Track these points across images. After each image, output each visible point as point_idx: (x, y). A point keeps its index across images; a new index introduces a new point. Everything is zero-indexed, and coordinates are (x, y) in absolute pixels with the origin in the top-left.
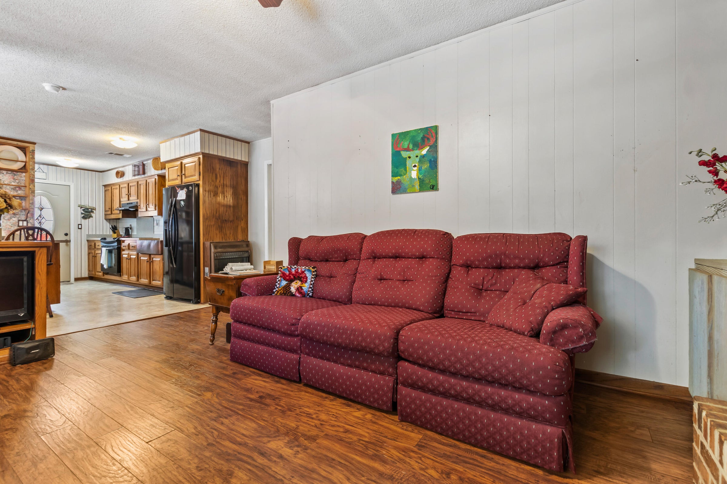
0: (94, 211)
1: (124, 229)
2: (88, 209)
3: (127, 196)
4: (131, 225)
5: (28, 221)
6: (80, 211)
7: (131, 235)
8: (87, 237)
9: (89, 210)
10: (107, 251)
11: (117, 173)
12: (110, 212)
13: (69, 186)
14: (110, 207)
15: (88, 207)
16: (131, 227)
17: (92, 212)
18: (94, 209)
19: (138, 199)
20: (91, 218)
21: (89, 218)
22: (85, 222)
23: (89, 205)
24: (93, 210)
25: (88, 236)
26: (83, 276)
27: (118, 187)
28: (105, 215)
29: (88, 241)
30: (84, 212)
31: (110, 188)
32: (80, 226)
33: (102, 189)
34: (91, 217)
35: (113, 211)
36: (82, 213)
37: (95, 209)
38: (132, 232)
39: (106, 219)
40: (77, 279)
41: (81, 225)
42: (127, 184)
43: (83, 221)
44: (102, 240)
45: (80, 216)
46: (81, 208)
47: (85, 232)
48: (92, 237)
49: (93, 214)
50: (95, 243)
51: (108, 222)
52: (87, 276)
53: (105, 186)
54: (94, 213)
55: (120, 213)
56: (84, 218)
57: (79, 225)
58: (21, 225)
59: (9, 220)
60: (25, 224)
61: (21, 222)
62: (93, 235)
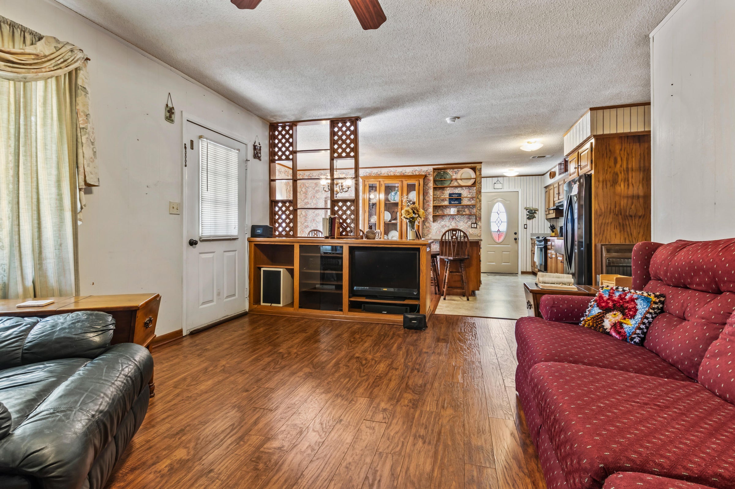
2: (532, 210)
5: (477, 224)
6: (526, 212)
9: (534, 211)
11: (550, 174)
12: (548, 212)
13: (518, 191)
14: (548, 207)
15: (531, 209)
17: (535, 213)
20: (534, 219)
22: (529, 222)
23: (533, 207)
24: (536, 211)
25: (532, 235)
26: (528, 270)
28: (546, 215)
29: (531, 239)
30: (529, 213)
31: (548, 190)
32: (526, 226)
33: (544, 190)
34: (535, 217)
35: (550, 211)
36: (527, 215)
37: (538, 210)
39: (547, 219)
40: (523, 273)
41: (527, 224)
43: (528, 221)
45: (526, 217)
46: (527, 210)
47: (529, 231)
48: (534, 236)
49: (536, 215)
50: (535, 242)
51: (549, 222)
52: (531, 271)
53: (546, 187)
56: (529, 218)
57: (525, 224)
58: (473, 227)
59: (466, 223)
60: (475, 226)
61: (473, 225)
62: (535, 234)
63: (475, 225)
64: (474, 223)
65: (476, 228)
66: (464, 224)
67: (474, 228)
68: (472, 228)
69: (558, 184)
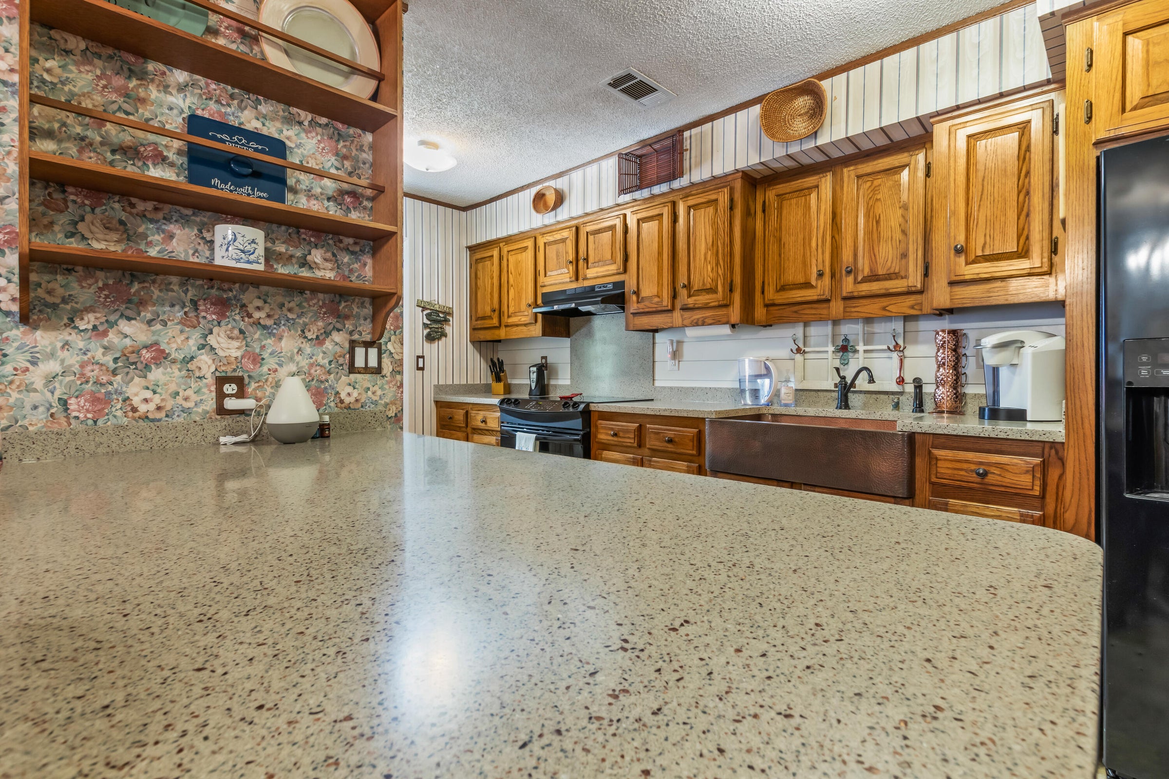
0: (451, 319)
2: (437, 313)
3: (570, 268)
4: (545, 358)
5: (383, 347)
6: (421, 317)
8: (436, 393)
9: (441, 315)
11: (539, 198)
12: (495, 322)
14: (496, 306)
15: (437, 307)
16: (546, 363)
17: (446, 321)
18: (449, 314)
19: (625, 271)
20: (443, 339)
21: (439, 339)
22: (431, 350)
23: (440, 303)
24: (447, 317)
25: (439, 388)
27: (530, 243)
28: (474, 329)
29: (437, 403)
30: (429, 322)
31: (495, 253)
32: (421, 360)
33: (465, 255)
34: (444, 334)
35: (509, 317)
36: (425, 326)
37: (451, 314)
39: (473, 342)
41: (423, 357)
42: (574, 229)
43: (427, 345)
44: (505, 406)
45: (421, 332)
46: (424, 309)
47: (431, 378)
48: (446, 393)
49: (448, 329)
50: (467, 412)
51: (478, 350)
53: (472, 249)
54: (449, 325)
55: (536, 321)
56: (430, 338)
57: (418, 357)
58: (359, 362)
59: (319, 341)
60: (373, 362)
61: (360, 352)
62: (447, 386)
63: (373, 352)
64: (368, 345)
65: (378, 370)
66: (308, 349)
67: (367, 370)
68: (352, 369)
69: (577, 229)
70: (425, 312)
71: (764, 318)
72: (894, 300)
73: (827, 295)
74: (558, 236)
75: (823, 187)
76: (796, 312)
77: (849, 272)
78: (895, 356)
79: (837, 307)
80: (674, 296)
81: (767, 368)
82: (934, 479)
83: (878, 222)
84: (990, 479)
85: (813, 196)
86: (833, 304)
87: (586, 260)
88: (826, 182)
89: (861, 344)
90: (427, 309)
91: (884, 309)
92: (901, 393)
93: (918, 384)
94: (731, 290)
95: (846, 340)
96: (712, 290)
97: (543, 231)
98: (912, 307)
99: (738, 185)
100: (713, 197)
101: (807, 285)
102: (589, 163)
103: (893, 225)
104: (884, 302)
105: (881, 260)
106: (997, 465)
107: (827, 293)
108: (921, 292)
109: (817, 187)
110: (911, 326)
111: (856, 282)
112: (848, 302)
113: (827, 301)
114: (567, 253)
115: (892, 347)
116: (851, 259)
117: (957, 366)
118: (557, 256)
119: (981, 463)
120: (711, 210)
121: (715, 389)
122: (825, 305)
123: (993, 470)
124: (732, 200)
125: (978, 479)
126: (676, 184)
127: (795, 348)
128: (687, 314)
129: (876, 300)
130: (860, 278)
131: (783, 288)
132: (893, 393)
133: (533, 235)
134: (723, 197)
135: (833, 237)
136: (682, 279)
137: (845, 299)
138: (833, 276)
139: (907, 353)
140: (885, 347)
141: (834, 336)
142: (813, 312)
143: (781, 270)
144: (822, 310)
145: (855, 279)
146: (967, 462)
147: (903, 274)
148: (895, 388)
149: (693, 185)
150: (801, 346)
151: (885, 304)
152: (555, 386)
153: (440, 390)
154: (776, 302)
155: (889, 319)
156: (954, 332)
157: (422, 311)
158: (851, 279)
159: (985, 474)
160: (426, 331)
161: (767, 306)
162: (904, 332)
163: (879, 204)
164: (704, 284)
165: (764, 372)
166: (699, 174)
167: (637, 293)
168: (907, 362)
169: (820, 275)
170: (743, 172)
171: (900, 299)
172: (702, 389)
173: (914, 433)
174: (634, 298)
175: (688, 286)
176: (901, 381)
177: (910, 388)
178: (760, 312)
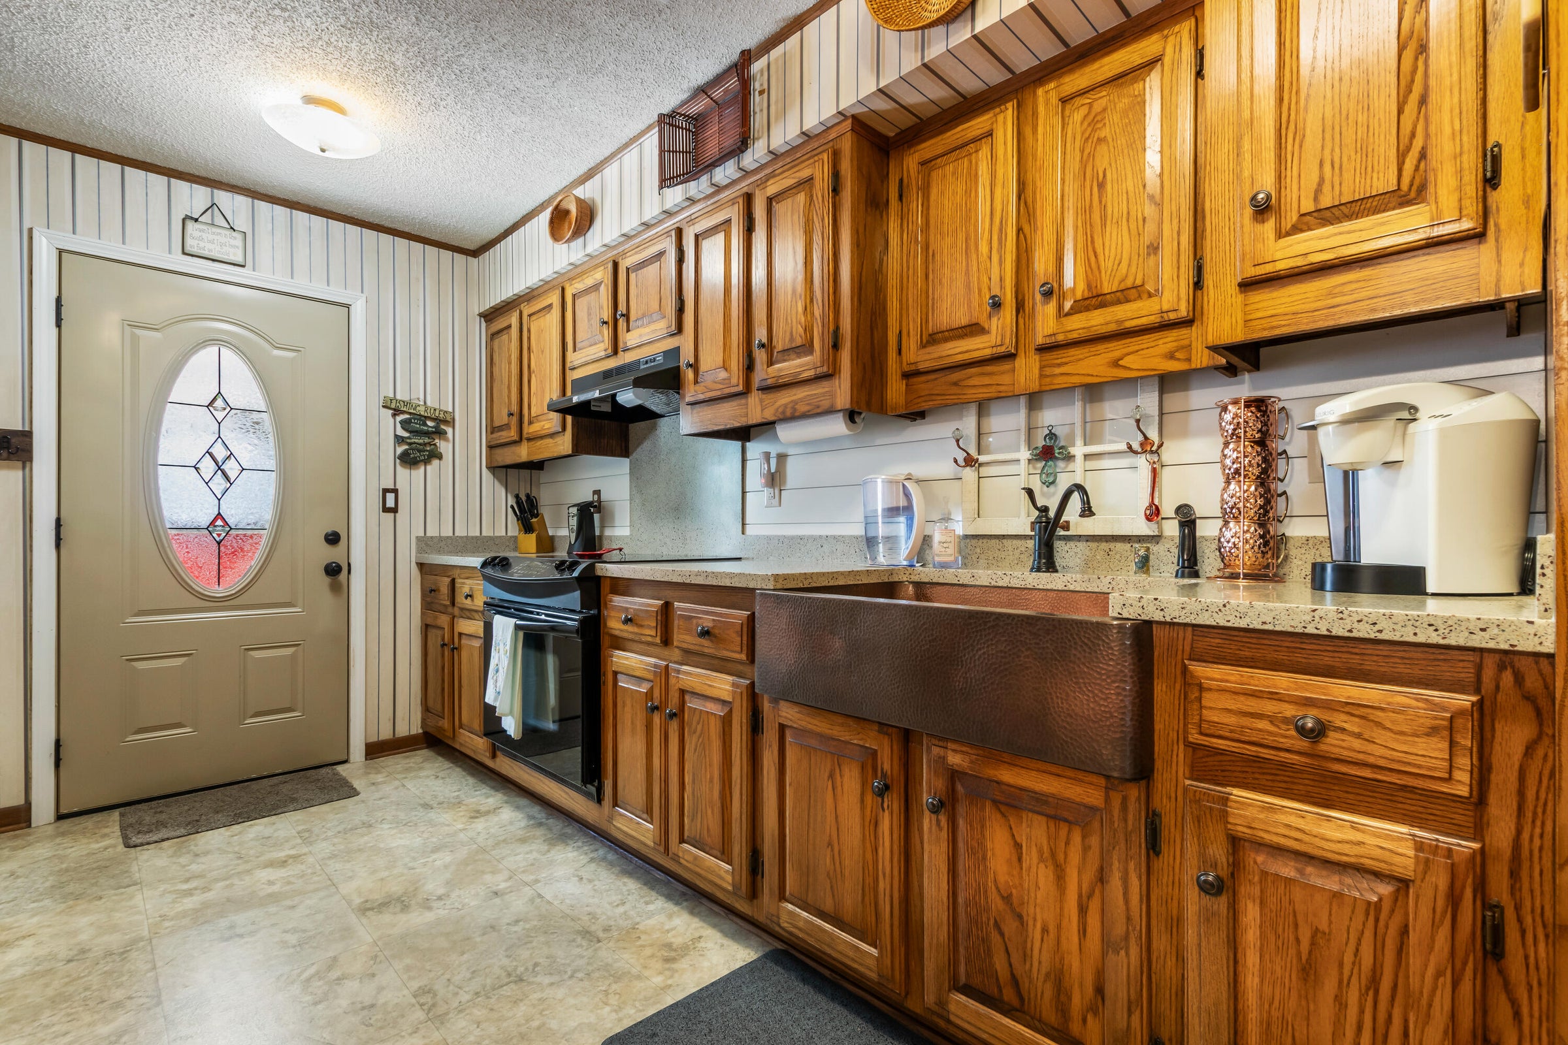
0: (449, 430)
1: (574, 510)
2: (423, 419)
3: (607, 332)
4: (597, 492)
6: (390, 426)
7: (600, 537)
8: (420, 550)
9: (430, 423)
10: (521, 634)
11: (559, 217)
12: (513, 434)
13: (348, 306)
14: (515, 408)
15: (421, 410)
16: (599, 501)
17: (441, 434)
18: (445, 422)
19: (680, 329)
20: (436, 462)
21: (427, 461)
22: (410, 480)
23: (429, 403)
24: (443, 427)
25: (425, 543)
26: (403, 731)
27: (554, 298)
28: (491, 447)
29: (421, 566)
30: (406, 434)
31: (514, 320)
32: (390, 497)
33: (478, 328)
34: (436, 455)
35: (530, 423)
36: (399, 440)
37: (451, 422)
38: (602, 527)
39: (492, 468)
40: (375, 750)
41: (395, 491)
42: (610, 265)
43: (403, 472)
44: (489, 571)
45: (390, 451)
46: (396, 412)
47: (410, 524)
48: (440, 551)
49: (444, 447)
50: (453, 581)
51: (500, 481)
52: (417, 729)
53: (489, 316)
54: (447, 440)
55: (564, 428)
56: (408, 460)
57: (385, 491)
62: (441, 539)
69: (616, 265)
70: (399, 418)
71: (902, 400)
72: (1134, 343)
73: (1008, 346)
74: (589, 281)
75: (999, 134)
76: (956, 384)
77: (1048, 294)
78: (1143, 463)
79: (1027, 371)
80: (749, 367)
81: (907, 495)
82: (1194, 737)
83: (1101, 186)
84: (1333, 743)
85: (984, 152)
86: (1020, 362)
87: (627, 316)
88: (1004, 121)
89: (1079, 442)
90: (403, 412)
91: (1116, 364)
92: (1156, 539)
93: (1187, 520)
94: (836, 346)
95: (1052, 435)
96: (806, 348)
97: (572, 274)
98: (1171, 356)
99: (847, 145)
100: (805, 173)
101: (974, 329)
102: (626, 145)
103: (1131, 189)
104: (1115, 349)
105: (1107, 264)
106: (1350, 708)
107: (1007, 341)
108: (1188, 323)
109: (990, 134)
110: (1174, 400)
111: (1061, 313)
112: (1050, 357)
113: (1011, 356)
114: (601, 308)
115: (1136, 446)
116: (1051, 269)
117: (1266, 477)
118: (589, 314)
119: (1309, 703)
120: (801, 198)
121: (834, 537)
122: (1006, 366)
123: (1339, 720)
124: (836, 175)
125: (1303, 744)
126: (749, 159)
127: (961, 456)
128: (769, 398)
129: (1101, 347)
130: (1068, 305)
131: (933, 339)
132: (1140, 539)
133: (558, 284)
134: (820, 172)
135: (1020, 230)
136: (760, 334)
137: (1042, 349)
138: (1020, 307)
139: (1167, 455)
140: (1123, 447)
141: (1030, 430)
142: (986, 380)
143: (927, 304)
144: (1001, 377)
145: (1060, 307)
146: (1274, 696)
147: (1150, 287)
148: (1143, 528)
149: (775, 156)
150: (973, 452)
151: (1117, 354)
152: (610, 537)
153: (427, 545)
154: (922, 366)
155: (1128, 385)
156: (1259, 405)
157: (394, 415)
158: (1051, 308)
159: (1319, 732)
160: (400, 450)
161: (907, 376)
162: (1161, 414)
163: (1103, 149)
164: (792, 339)
165: (902, 503)
166: (784, 134)
167: (695, 366)
168: (1166, 475)
169: (996, 305)
170: (854, 117)
171: (1146, 340)
172: (814, 538)
173: (1149, 623)
174: (690, 374)
175: (768, 346)
176: (1153, 513)
177: (1172, 529)
178: (895, 390)
